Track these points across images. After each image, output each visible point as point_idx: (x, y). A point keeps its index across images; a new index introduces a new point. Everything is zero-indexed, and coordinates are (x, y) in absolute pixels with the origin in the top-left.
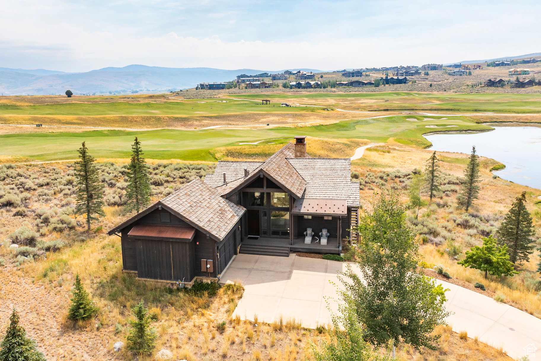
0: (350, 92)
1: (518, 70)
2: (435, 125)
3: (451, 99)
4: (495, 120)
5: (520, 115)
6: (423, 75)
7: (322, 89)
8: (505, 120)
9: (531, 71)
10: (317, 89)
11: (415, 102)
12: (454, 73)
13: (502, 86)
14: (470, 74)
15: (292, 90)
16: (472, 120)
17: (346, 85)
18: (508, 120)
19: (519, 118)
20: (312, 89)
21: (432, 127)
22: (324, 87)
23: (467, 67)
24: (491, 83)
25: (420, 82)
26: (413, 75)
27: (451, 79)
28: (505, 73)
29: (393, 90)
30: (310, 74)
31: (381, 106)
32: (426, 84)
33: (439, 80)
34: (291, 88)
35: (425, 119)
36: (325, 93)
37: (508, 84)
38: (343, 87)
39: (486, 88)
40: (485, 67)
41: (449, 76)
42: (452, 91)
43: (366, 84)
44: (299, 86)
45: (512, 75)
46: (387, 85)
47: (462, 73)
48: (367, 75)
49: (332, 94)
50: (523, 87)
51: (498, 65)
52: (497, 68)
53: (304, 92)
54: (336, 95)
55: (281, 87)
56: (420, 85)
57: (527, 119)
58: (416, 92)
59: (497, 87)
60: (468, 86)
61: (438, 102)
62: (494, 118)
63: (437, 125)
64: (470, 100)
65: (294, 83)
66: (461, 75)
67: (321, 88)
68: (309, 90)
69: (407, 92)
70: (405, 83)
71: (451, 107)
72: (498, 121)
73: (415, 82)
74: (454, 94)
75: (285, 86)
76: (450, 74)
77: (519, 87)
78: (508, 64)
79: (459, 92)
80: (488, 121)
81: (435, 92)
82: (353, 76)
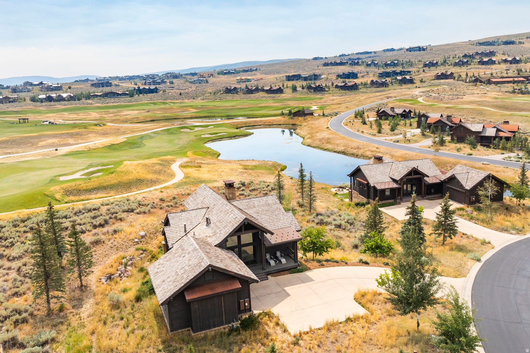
0: (108, 103)
1: (243, 78)
2: (208, 134)
3: (202, 107)
4: (248, 125)
5: (263, 119)
6: (168, 84)
7: (77, 102)
8: (256, 124)
9: (252, 79)
10: (71, 102)
11: (174, 111)
12: (194, 81)
13: (237, 93)
14: (207, 82)
15: (44, 104)
16: (232, 126)
17: (100, 96)
18: (258, 124)
19: (264, 121)
20: (66, 103)
21: (207, 136)
22: (79, 99)
23: (203, 76)
24: (228, 91)
25: (169, 91)
26: (159, 84)
27: (194, 87)
28: (233, 81)
29: (149, 100)
30: (57, 85)
31: (146, 116)
32: (176, 92)
33: (184, 88)
34: (42, 102)
35: (196, 129)
36: (82, 106)
37: (240, 91)
38: (98, 98)
39: (225, 95)
40: (216, 75)
41: (191, 84)
42: (199, 98)
43: (121, 95)
44: (49, 99)
45: (239, 82)
46: (141, 95)
47: (201, 82)
48: (116, 85)
49: (90, 107)
50: (252, 93)
51: (226, 74)
52: (226, 76)
53: (59, 106)
54: (94, 107)
55: (28, 101)
56: (170, 94)
57: (270, 122)
58: (170, 101)
59: (233, 93)
60: (210, 93)
61: (194, 110)
62: (247, 123)
63: (210, 134)
64: (219, 107)
65: (44, 96)
66: (200, 83)
67: (75, 100)
68: (62, 103)
69: (161, 101)
70: (156, 92)
71: (207, 115)
72: (251, 125)
73: (166, 91)
74: (202, 101)
75: (33, 100)
76: (191, 83)
77: (249, 94)
78: (233, 73)
79: (206, 99)
80: (243, 125)
81: (186, 101)
82: (103, 86)
